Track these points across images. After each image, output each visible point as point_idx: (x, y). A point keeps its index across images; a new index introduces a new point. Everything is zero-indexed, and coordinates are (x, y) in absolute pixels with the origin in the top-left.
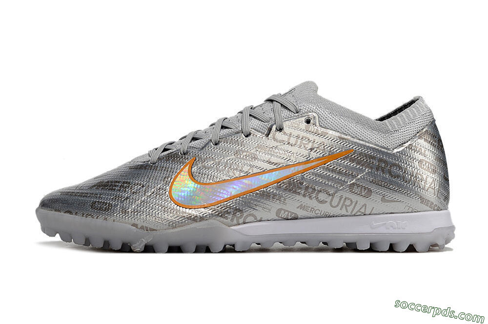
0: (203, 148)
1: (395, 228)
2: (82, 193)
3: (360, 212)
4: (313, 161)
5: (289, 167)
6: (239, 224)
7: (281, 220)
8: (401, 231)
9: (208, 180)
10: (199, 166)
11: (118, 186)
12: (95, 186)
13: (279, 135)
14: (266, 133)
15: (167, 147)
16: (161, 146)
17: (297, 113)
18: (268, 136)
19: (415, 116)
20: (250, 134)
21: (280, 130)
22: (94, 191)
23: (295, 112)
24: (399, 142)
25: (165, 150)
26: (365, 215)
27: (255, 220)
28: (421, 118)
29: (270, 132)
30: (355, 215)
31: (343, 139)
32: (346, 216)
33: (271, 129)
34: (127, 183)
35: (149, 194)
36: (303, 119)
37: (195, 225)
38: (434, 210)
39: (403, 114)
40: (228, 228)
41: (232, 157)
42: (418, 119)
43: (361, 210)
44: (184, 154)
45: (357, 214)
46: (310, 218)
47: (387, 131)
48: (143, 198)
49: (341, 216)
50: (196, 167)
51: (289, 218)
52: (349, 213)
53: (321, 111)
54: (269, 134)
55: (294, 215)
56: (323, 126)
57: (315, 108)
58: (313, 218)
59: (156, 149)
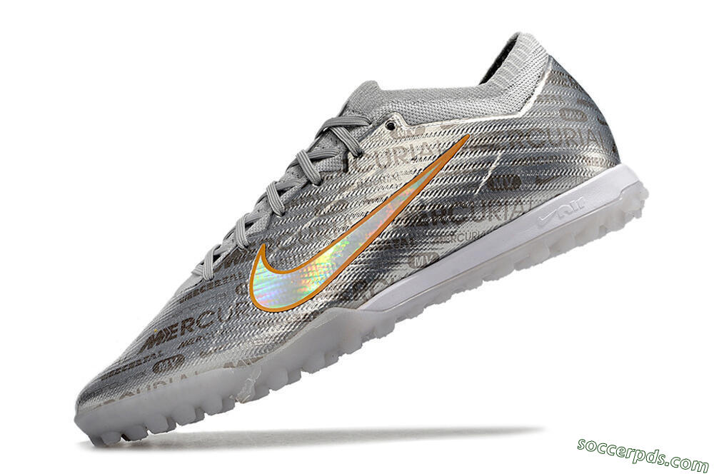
0: (268, 228)
1: (572, 212)
2: (132, 364)
3: (516, 212)
4: (423, 174)
5: (396, 196)
6: (367, 300)
7: (419, 270)
8: (581, 212)
9: (297, 262)
10: (275, 251)
11: (177, 330)
12: (144, 347)
13: (362, 163)
14: (342, 169)
15: (217, 252)
16: (208, 256)
17: (370, 124)
18: (347, 171)
19: (525, 57)
20: (322, 180)
21: (360, 154)
22: (147, 352)
23: (367, 124)
24: (521, 100)
25: (216, 258)
26: (523, 214)
27: (386, 285)
28: (534, 58)
29: (347, 164)
30: (511, 221)
31: (448, 126)
32: (500, 226)
33: (347, 160)
34: (187, 320)
35: (227, 318)
36: (383, 126)
37: (310, 326)
38: (608, 168)
39: (509, 61)
40: (356, 310)
41: (314, 219)
42: (531, 60)
43: (516, 210)
44: (246, 247)
45: (513, 218)
46: (455, 251)
47: (500, 93)
48: (222, 326)
49: (494, 230)
50: (272, 255)
51: (428, 263)
52: (503, 221)
53: (401, 106)
54: (347, 167)
55: (432, 256)
56: (413, 123)
57: (391, 107)
58: (459, 249)
59: (202, 264)
